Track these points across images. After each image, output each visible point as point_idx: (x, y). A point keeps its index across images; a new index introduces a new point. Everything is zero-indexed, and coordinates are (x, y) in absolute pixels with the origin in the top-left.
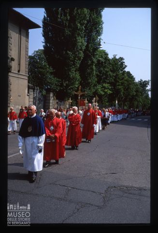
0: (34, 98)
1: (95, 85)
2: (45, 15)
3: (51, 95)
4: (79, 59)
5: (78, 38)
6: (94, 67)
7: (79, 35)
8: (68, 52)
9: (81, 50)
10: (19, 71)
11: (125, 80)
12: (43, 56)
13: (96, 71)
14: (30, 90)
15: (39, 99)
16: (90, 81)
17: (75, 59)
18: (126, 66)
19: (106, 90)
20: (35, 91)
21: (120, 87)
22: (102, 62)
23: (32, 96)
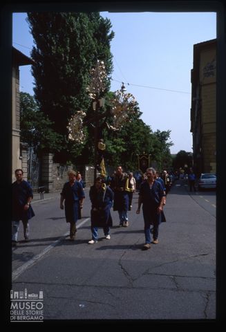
0: (28, 163)
3: (51, 157)
11: (141, 132)
14: (23, 151)
15: (34, 164)
18: (141, 113)
20: (29, 151)
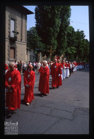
0: (30, 56)
1: (66, 48)
3: (40, 54)
4: (57, 32)
5: (56, 20)
6: (66, 37)
7: (56, 17)
8: (50, 28)
9: (58, 26)
10: (21, 40)
11: (84, 45)
12: (35, 31)
13: (67, 39)
14: (28, 51)
15: (33, 57)
16: (63, 45)
17: (54, 32)
18: (85, 36)
19: (73, 51)
20: (31, 51)
21: (81, 49)
22: (71, 34)
23: (29, 55)
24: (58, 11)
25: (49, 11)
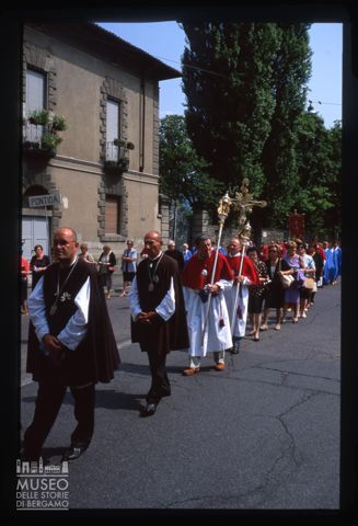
0: (171, 223)
1: (296, 191)
2: (188, 47)
3: (205, 215)
4: (262, 136)
5: (258, 93)
6: (293, 150)
7: (260, 84)
8: (238, 123)
9: (266, 117)
10: (141, 169)
13: (297, 160)
14: (163, 207)
15: (180, 225)
16: (284, 182)
17: (253, 138)
19: (320, 201)
20: (173, 207)
22: (311, 140)
23: (166, 220)
24: (266, 62)
25: (233, 64)
